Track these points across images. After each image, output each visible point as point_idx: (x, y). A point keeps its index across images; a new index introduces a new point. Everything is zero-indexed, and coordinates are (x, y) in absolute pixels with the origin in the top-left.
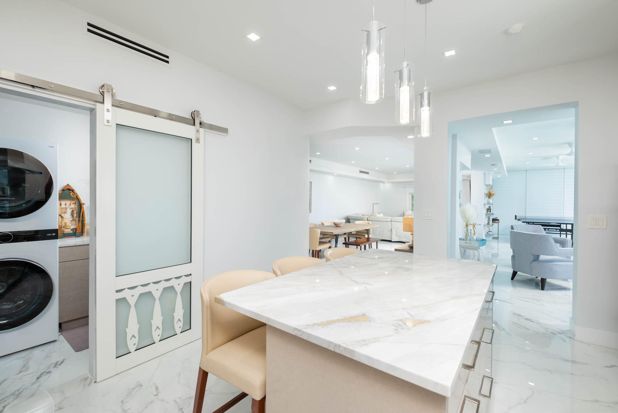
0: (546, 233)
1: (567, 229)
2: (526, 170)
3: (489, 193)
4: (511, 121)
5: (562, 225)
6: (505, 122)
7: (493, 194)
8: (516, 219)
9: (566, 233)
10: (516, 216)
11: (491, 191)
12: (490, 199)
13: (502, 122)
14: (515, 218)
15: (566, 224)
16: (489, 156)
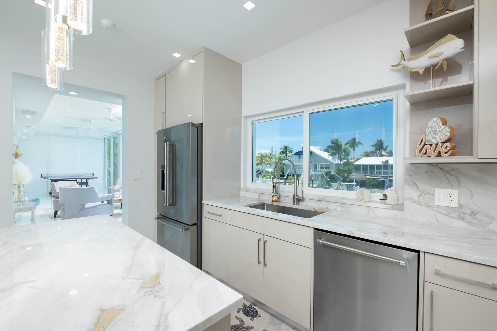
0: (79, 186)
1: (82, 182)
2: (48, 135)
3: (16, 154)
4: (76, 94)
5: (78, 180)
6: (70, 93)
7: (21, 155)
8: (42, 177)
9: (82, 185)
10: (42, 175)
11: (17, 151)
12: (16, 159)
13: (68, 92)
14: (40, 177)
15: (82, 179)
16: (31, 117)
